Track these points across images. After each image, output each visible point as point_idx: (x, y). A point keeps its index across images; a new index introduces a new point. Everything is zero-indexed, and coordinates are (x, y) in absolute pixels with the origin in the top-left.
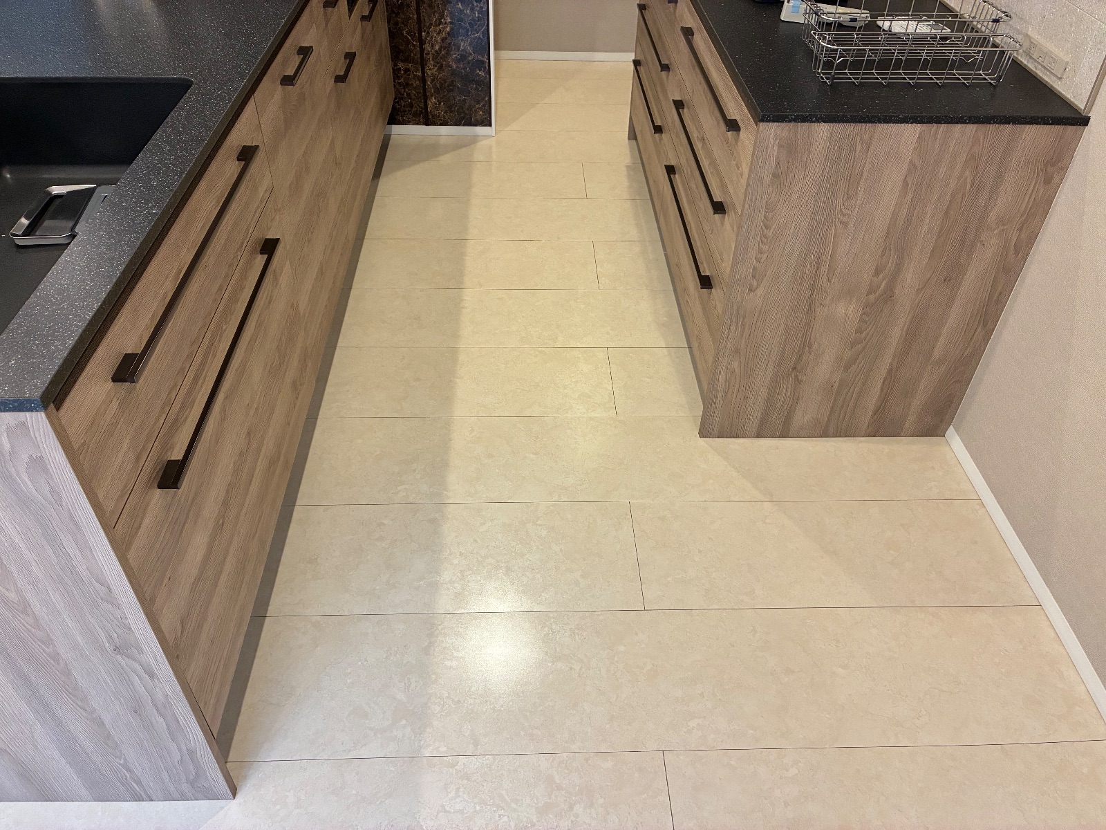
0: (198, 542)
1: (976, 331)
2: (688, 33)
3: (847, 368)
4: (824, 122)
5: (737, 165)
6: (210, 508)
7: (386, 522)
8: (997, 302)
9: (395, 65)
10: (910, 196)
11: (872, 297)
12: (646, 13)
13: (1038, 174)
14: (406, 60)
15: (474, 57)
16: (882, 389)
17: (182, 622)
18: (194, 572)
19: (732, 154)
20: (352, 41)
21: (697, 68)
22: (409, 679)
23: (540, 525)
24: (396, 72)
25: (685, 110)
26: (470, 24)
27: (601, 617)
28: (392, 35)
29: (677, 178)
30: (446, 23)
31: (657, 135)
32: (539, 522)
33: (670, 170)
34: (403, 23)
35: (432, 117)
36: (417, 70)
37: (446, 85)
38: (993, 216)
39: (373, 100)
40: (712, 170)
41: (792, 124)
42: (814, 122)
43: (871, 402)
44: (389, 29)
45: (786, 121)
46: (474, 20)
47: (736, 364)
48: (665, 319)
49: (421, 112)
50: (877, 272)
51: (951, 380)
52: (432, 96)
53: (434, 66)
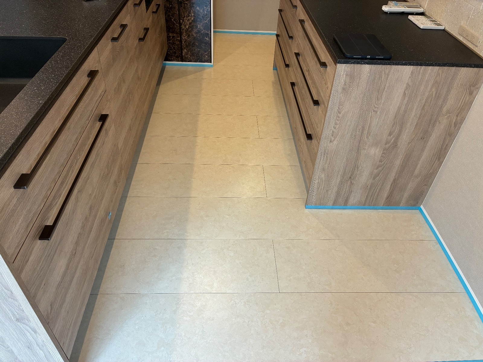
0: (61, 264)
1: (435, 162)
2: (302, 22)
3: (374, 178)
4: (368, 64)
5: (325, 83)
6: (68, 246)
7: (157, 248)
8: (445, 149)
9: (168, 34)
10: (407, 99)
11: (387, 146)
12: (282, 13)
13: (466, 90)
14: (173, 32)
15: (204, 31)
16: (390, 188)
17: (51, 305)
18: (59, 279)
19: (323, 78)
20: (148, 23)
21: (306, 38)
22: (166, 326)
23: (230, 250)
24: (168, 37)
25: (300, 57)
26: (202, 17)
27: (258, 296)
28: (167, 21)
29: (296, 88)
30: (191, 16)
31: (287, 69)
32: (230, 249)
33: (293, 84)
34: (172, 16)
35: (185, 58)
36: (178, 37)
37: (191, 44)
38: (445, 109)
39: (157, 50)
40: (313, 85)
41: (352, 65)
42: (363, 64)
43: (385, 194)
44: (166, 18)
45: (350, 64)
46: (204, 15)
47: (323, 176)
48: (289, 152)
49: (180, 56)
50: (390, 134)
51: (422, 184)
52: (185, 48)
53: (186, 35)
